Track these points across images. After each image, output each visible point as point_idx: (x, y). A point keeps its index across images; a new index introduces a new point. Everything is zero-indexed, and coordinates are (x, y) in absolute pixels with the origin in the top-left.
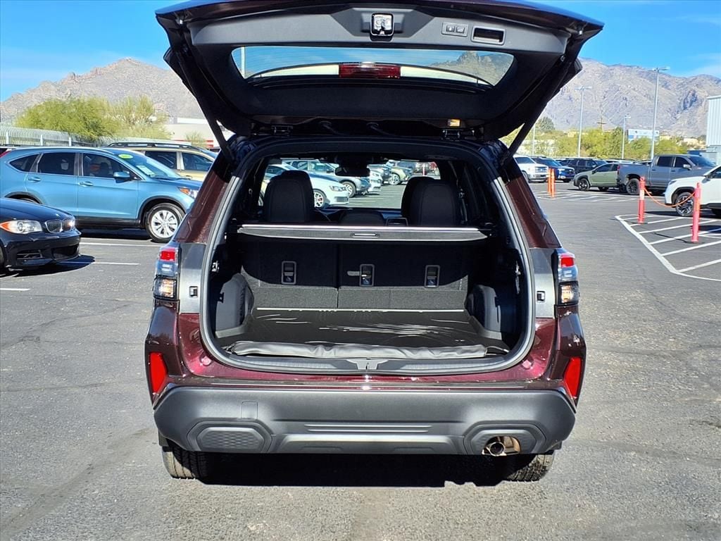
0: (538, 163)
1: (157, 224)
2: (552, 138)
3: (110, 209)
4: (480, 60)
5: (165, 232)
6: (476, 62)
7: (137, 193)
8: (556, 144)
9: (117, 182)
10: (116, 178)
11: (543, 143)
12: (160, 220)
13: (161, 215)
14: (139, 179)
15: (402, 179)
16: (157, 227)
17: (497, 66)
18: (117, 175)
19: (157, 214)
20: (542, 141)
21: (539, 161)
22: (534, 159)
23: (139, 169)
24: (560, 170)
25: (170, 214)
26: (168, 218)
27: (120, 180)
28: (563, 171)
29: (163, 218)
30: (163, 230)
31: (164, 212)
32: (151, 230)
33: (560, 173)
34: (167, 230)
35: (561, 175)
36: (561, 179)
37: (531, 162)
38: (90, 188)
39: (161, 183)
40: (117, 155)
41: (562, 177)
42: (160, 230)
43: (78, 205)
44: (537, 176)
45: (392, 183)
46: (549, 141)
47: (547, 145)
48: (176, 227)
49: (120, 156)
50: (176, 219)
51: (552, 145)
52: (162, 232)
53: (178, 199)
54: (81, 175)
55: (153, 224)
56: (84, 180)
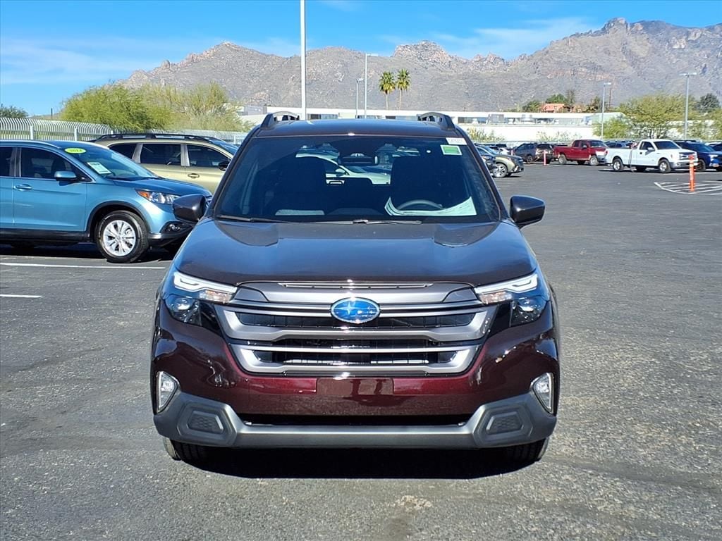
0: (683, 148)
1: (111, 238)
2: (712, 118)
3: (52, 220)
4: (629, 28)
5: (120, 248)
6: (625, 31)
7: (85, 197)
8: (716, 125)
9: (60, 184)
10: (58, 179)
11: (700, 125)
12: (113, 232)
13: (116, 226)
14: (88, 179)
15: (510, 170)
16: (111, 242)
17: (651, 35)
18: (59, 175)
19: (111, 225)
20: (699, 122)
21: (685, 145)
22: (679, 144)
23: (89, 167)
24: (712, 156)
25: (127, 225)
26: (123, 230)
27: (64, 181)
28: (714, 158)
29: (117, 230)
30: (118, 246)
31: (119, 222)
32: (103, 245)
33: (712, 160)
34: (123, 246)
35: (713, 162)
36: (712, 168)
37: (675, 147)
38: (27, 192)
39: (115, 184)
40: (63, 150)
41: (715, 165)
42: (114, 246)
43: (14, 215)
44: (682, 164)
45: (498, 175)
46: (707, 121)
47: (706, 127)
48: (133, 242)
49: (66, 150)
50: (133, 231)
51: (711, 127)
52: (117, 249)
53: (136, 206)
54: (18, 176)
55: (105, 238)
56: (22, 181)
